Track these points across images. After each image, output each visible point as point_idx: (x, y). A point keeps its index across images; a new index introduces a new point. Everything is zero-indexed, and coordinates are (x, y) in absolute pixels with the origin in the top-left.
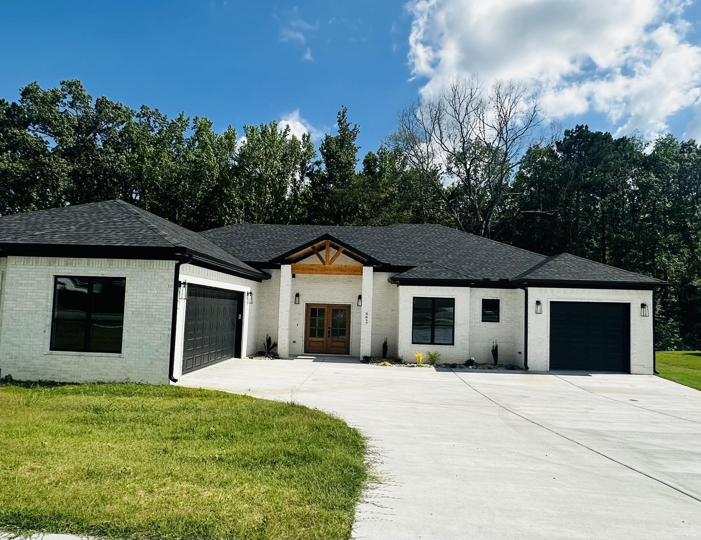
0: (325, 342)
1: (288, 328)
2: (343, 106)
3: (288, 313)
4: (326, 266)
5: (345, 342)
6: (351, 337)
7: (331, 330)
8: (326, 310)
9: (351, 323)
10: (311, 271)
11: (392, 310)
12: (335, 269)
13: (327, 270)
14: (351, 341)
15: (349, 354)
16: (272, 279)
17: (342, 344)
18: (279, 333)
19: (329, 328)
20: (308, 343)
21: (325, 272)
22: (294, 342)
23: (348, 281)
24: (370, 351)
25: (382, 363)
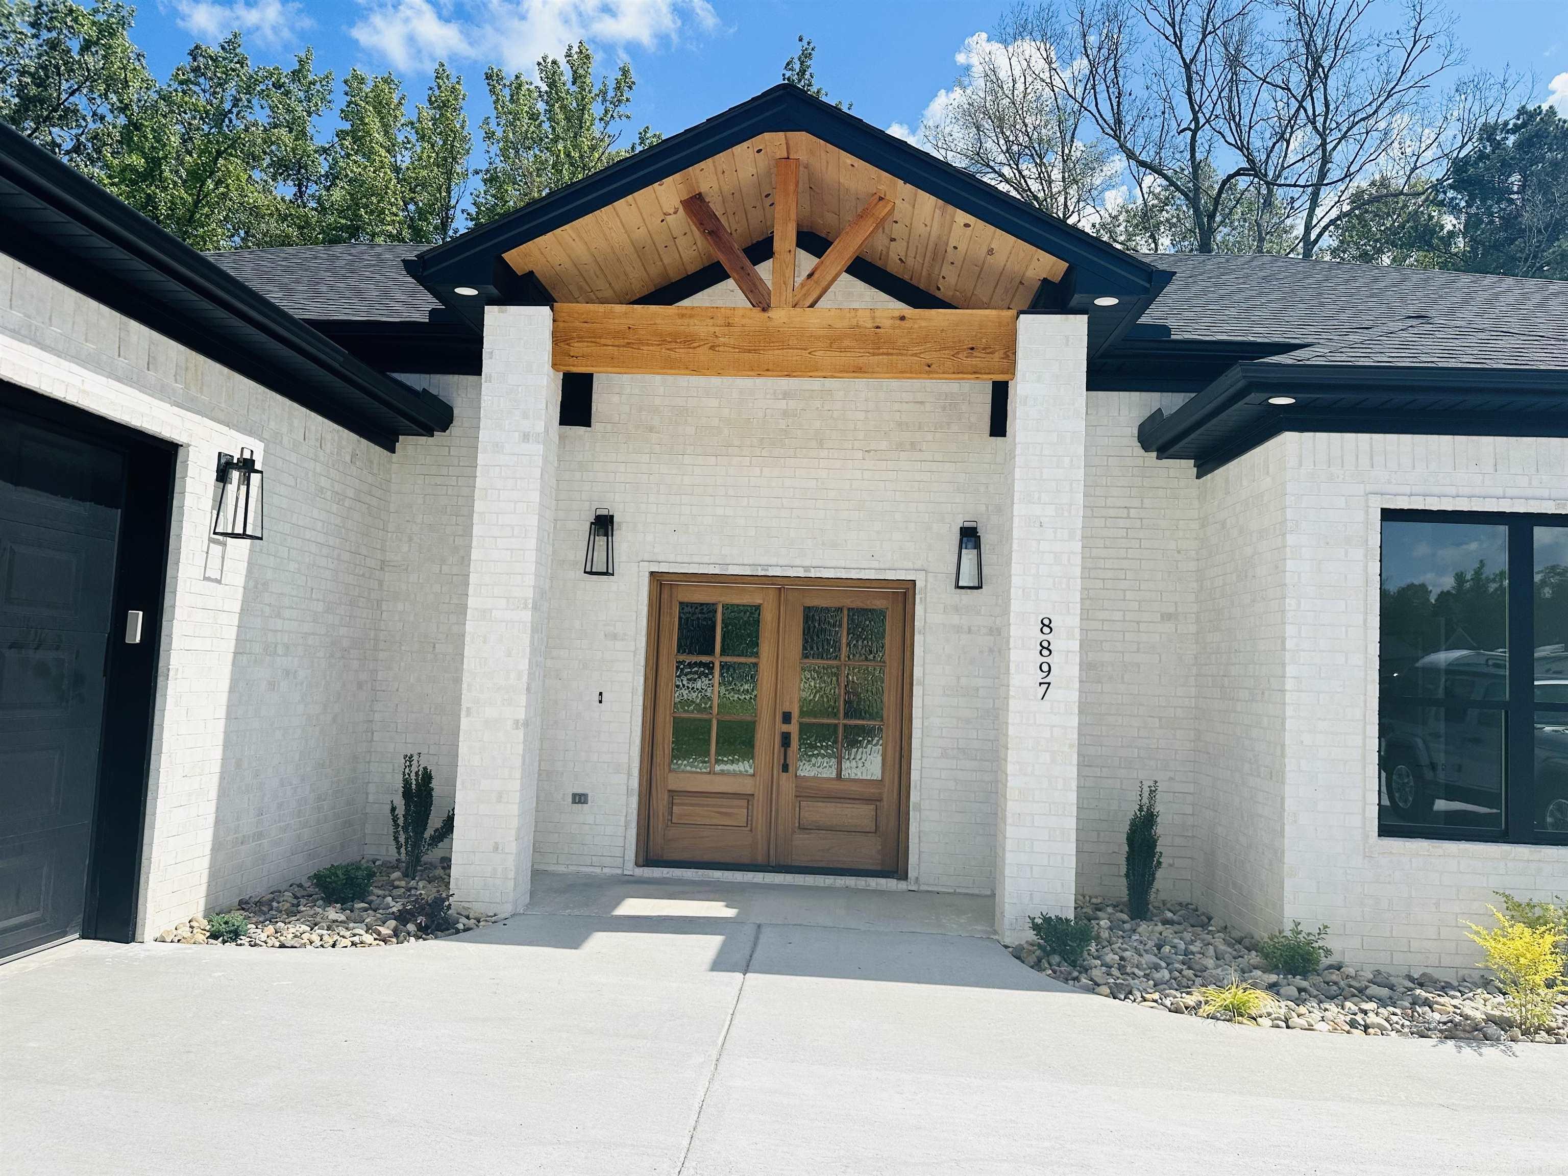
0: (760, 796)
1: (521, 715)
2: (801, 40)
3: (527, 616)
4: (779, 315)
5: (874, 800)
6: (915, 776)
7: (793, 728)
8: (768, 617)
9: (917, 690)
10: (681, 352)
11: (1167, 617)
12: (834, 341)
13: (784, 345)
14: (914, 797)
15: (904, 877)
16: (454, 429)
17: (861, 815)
18: (463, 749)
19: (787, 718)
20: (660, 802)
21: (772, 355)
22: (580, 799)
23: (900, 447)
24: (1070, 876)
25: (1220, 998)
